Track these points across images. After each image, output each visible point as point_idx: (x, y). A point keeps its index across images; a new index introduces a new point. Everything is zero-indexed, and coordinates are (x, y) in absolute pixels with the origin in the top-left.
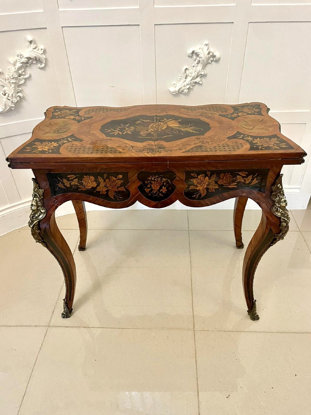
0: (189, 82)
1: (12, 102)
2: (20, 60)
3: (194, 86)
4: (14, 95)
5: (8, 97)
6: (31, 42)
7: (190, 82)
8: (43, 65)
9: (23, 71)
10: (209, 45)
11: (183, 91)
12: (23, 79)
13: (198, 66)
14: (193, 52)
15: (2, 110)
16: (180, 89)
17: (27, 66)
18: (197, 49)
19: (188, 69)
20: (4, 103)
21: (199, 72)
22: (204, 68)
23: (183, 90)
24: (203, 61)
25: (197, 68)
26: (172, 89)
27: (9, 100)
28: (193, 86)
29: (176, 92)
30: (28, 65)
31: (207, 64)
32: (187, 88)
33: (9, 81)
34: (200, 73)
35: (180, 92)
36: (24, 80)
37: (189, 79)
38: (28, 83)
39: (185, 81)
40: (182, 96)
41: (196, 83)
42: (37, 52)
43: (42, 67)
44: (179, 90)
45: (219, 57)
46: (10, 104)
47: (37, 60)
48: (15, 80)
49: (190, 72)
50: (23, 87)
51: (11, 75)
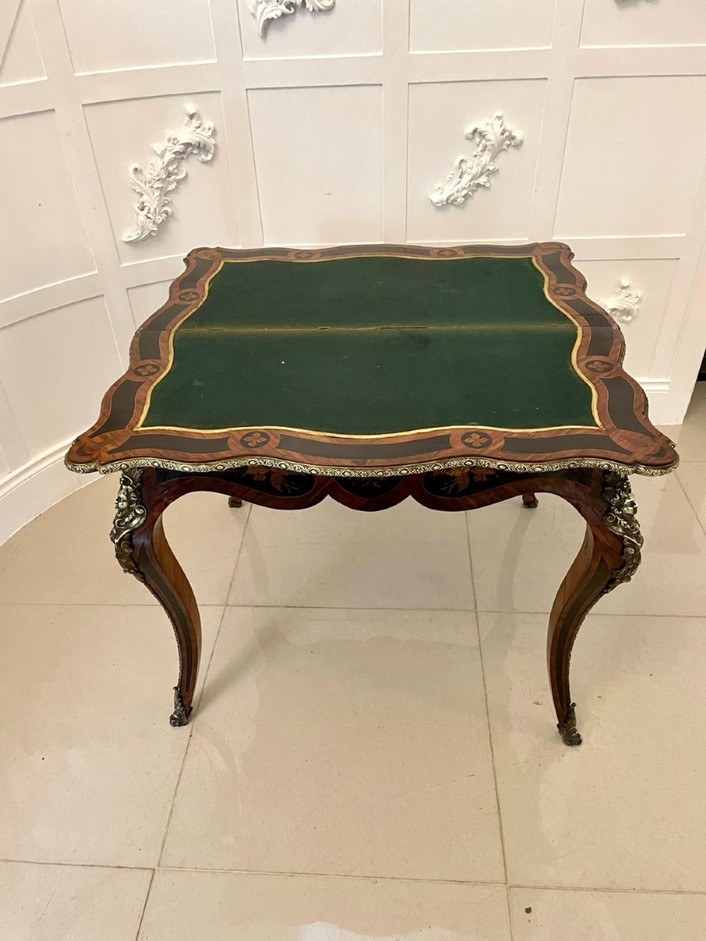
0: (466, 184)
1: (154, 223)
2: (172, 148)
3: (475, 190)
4: (158, 210)
5: (149, 213)
6: (192, 117)
7: (469, 184)
8: (210, 157)
9: (175, 166)
10: (504, 118)
11: (455, 200)
12: (174, 181)
13: (483, 155)
14: (475, 131)
15: (137, 236)
16: (450, 196)
17: (182, 158)
18: (481, 126)
19: (466, 162)
20: (140, 224)
21: (485, 165)
22: (494, 159)
23: (454, 198)
24: (492, 147)
25: (481, 159)
26: (437, 197)
27: (149, 218)
28: (473, 191)
29: (442, 201)
30: (185, 156)
31: (498, 153)
32: (462, 195)
33: (151, 185)
34: (487, 168)
35: (450, 201)
36: (175, 184)
37: (466, 178)
38: (182, 187)
39: (459, 183)
40: (452, 208)
41: (479, 185)
42: (202, 133)
43: (207, 161)
44: (448, 199)
45: (521, 138)
46: (151, 226)
47: (201, 147)
48: (162, 183)
49: (469, 166)
50: (173, 196)
51: (155, 174)
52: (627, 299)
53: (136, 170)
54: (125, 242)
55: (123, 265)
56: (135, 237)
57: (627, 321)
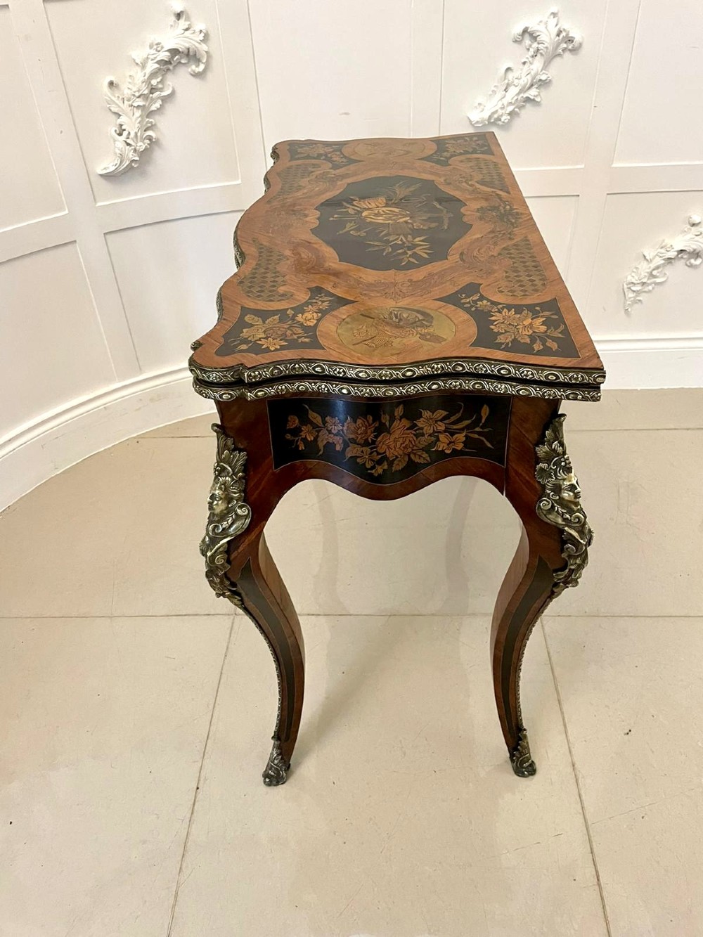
0: (512, 99)
1: (135, 150)
2: (155, 56)
3: (523, 106)
4: (139, 134)
6: (179, 16)
7: (516, 98)
8: (202, 67)
9: (159, 80)
10: (559, 15)
11: (499, 119)
12: (158, 98)
13: (533, 61)
14: (525, 31)
15: (114, 168)
16: (493, 113)
17: (168, 69)
18: (533, 27)
19: (513, 70)
20: (118, 152)
21: (537, 74)
22: (546, 67)
23: (498, 117)
24: (545, 50)
25: (532, 67)
26: (475, 116)
27: (128, 144)
28: (520, 108)
29: (482, 122)
30: (171, 67)
31: (553, 58)
32: (508, 112)
33: (130, 103)
34: (538, 78)
35: (492, 121)
36: (160, 102)
37: (513, 91)
38: (169, 108)
39: (505, 96)
40: (495, 129)
41: (528, 100)
42: (192, 36)
43: (199, 72)
44: (490, 117)
45: (581, 40)
46: (131, 155)
47: (191, 56)
48: (144, 100)
49: (516, 75)
50: (157, 117)
51: (135, 89)
52: (697, 238)
53: (111, 84)
54: (101, 175)
55: (99, 204)
56: (112, 169)
57: (696, 265)
